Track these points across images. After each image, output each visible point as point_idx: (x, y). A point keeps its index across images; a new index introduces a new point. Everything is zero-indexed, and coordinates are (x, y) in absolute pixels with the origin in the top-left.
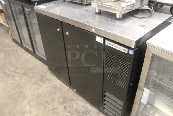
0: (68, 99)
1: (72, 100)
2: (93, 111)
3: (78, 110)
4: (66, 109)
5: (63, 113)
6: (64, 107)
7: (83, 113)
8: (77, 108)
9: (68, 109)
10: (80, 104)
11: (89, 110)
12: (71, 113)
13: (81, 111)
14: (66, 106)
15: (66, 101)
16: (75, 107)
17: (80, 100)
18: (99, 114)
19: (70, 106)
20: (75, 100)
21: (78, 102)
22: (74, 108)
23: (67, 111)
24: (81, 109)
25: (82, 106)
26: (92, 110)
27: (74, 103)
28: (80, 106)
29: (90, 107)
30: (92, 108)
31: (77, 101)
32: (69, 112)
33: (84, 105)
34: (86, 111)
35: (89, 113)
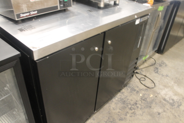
0: (109, 118)
1: (110, 114)
2: (121, 96)
3: (121, 108)
4: (122, 118)
5: (128, 121)
6: (121, 121)
7: (124, 104)
8: (120, 109)
9: (123, 116)
10: (113, 107)
11: (119, 99)
12: (126, 113)
13: (122, 105)
14: (119, 118)
15: (112, 120)
16: (118, 110)
17: (109, 107)
18: (123, 92)
19: (118, 115)
20: (109, 111)
21: (112, 108)
22: (120, 111)
23: (125, 117)
24: (120, 105)
25: (116, 105)
26: (119, 97)
27: (114, 111)
28: (116, 107)
29: (117, 99)
30: (117, 97)
31: (110, 109)
32: (126, 115)
33: (114, 103)
34: (121, 102)
35: (123, 99)
